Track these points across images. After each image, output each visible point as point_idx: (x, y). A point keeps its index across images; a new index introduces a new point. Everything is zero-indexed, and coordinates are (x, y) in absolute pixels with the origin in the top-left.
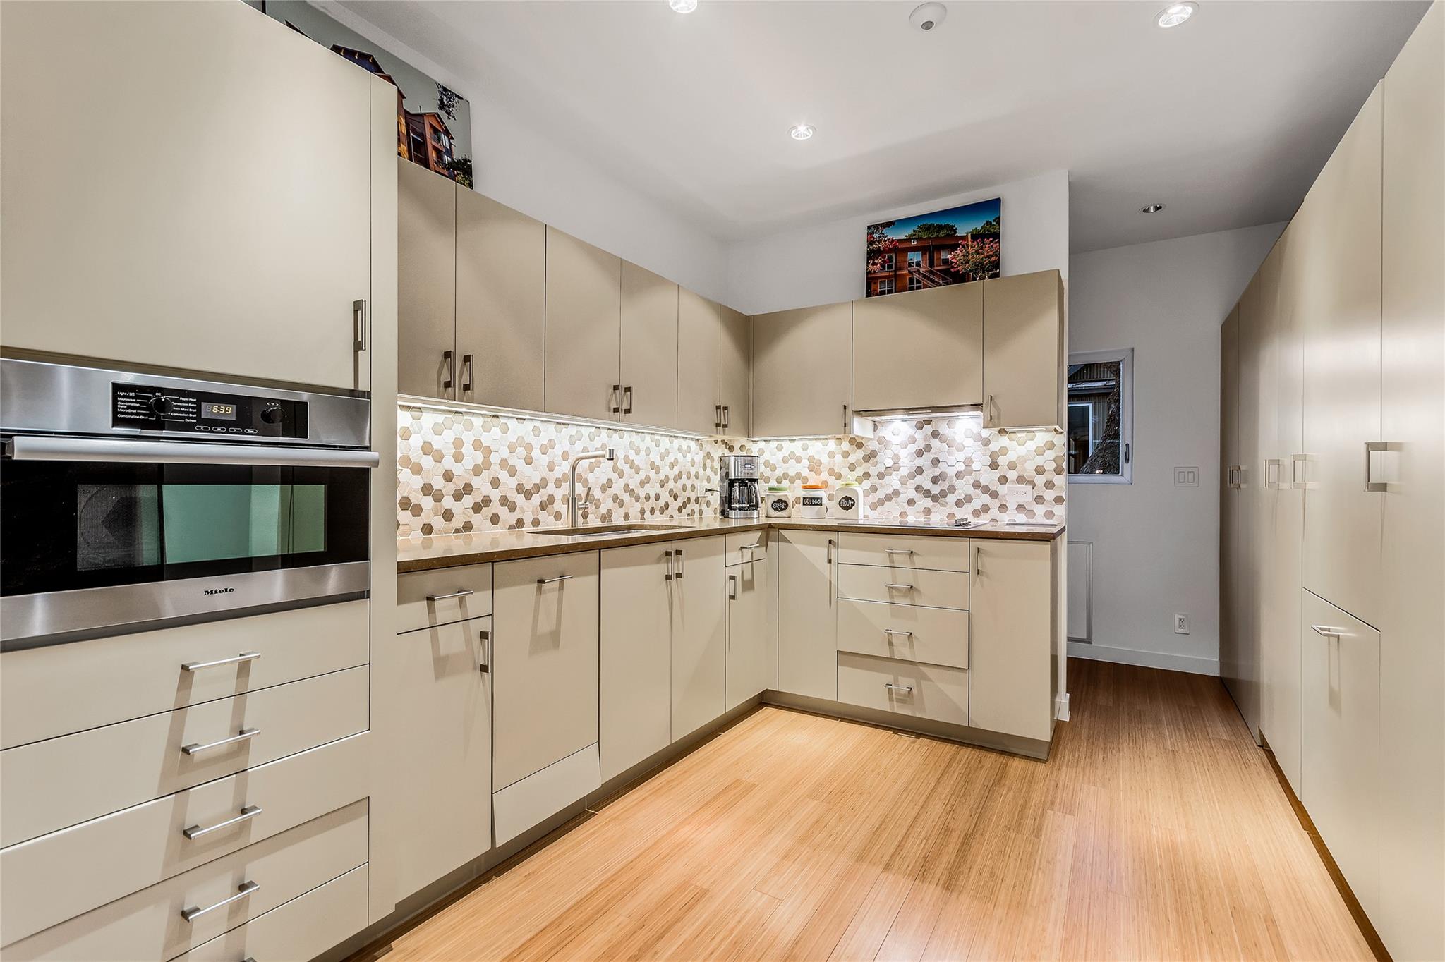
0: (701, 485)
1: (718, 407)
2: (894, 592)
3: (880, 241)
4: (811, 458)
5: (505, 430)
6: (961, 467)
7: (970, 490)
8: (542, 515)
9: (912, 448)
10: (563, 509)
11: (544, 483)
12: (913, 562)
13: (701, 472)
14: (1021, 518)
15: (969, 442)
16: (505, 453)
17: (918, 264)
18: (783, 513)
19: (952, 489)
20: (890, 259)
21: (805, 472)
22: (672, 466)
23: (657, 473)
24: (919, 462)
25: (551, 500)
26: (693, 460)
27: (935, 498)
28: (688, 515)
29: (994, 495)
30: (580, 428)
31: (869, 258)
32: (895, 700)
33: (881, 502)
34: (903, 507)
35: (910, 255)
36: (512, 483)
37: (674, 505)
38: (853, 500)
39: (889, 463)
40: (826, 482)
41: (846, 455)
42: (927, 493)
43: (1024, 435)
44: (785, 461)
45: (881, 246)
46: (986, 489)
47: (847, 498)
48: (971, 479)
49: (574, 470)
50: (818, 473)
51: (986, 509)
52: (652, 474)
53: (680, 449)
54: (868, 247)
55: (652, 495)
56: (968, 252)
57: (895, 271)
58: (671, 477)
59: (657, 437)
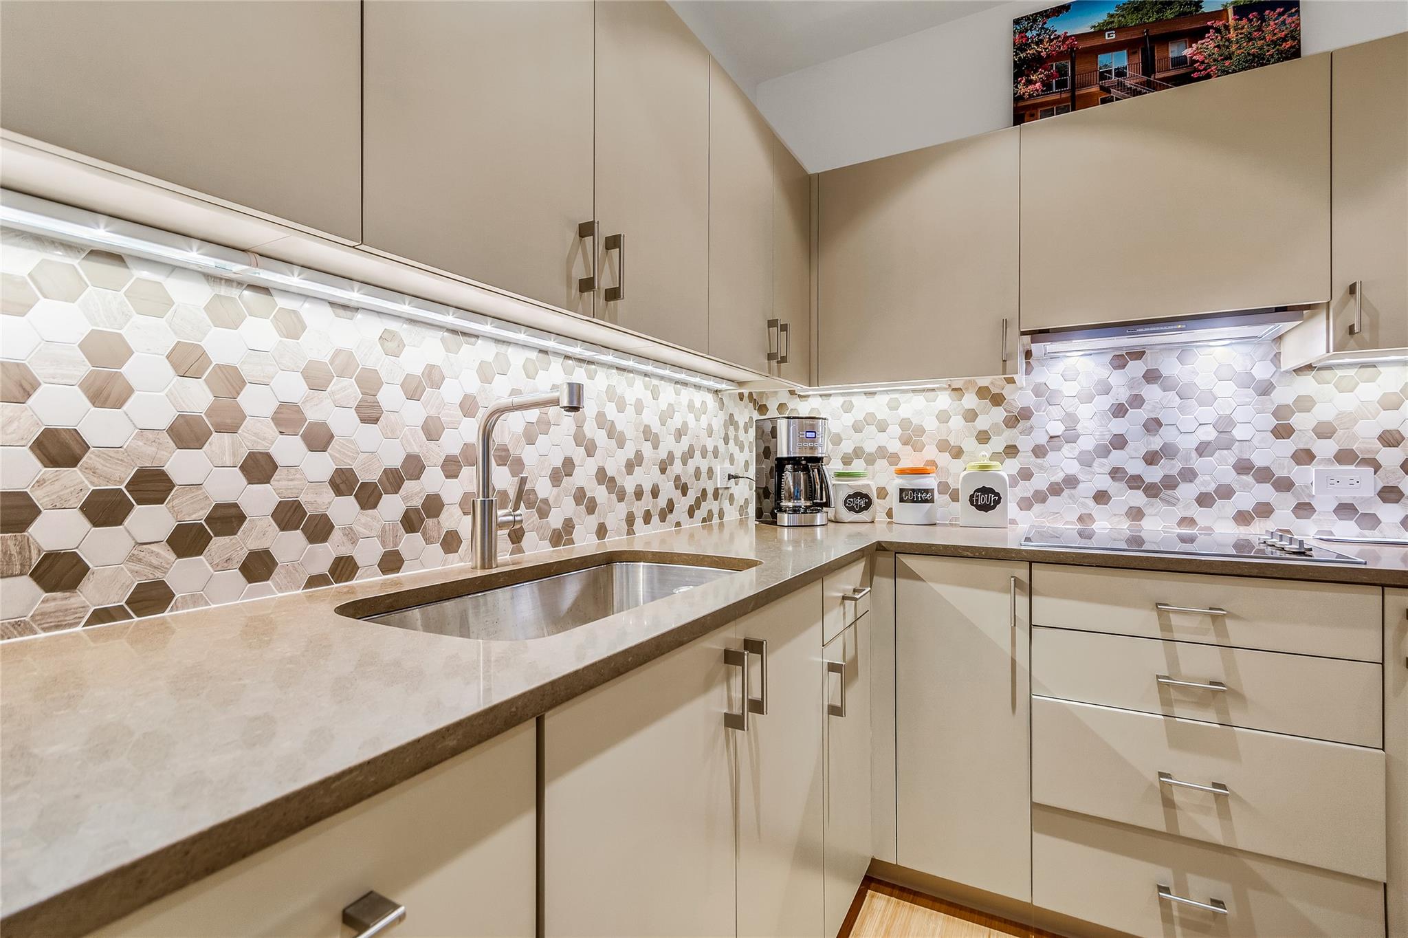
0: (722, 468)
1: (772, 323)
2: (1174, 694)
3: (1041, 41)
4: (905, 424)
5: (293, 328)
6: (1209, 434)
7: (1229, 476)
8: (409, 544)
9: (1105, 402)
10: (464, 525)
11: (414, 466)
12: (1222, 632)
13: (722, 447)
14: (1347, 529)
15: (1226, 389)
16: (294, 389)
17: (1120, 73)
18: (863, 516)
19: (1189, 475)
20: (1061, 72)
21: (894, 446)
22: (679, 434)
23: (655, 447)
24: (1118, 426)
25: (434, 505)
26: (710, 426)
27: (1152, 491)
28: (704, 520)
29: (1284, 485)
30: (502, 348)
31: (1017, 76)
32: (1177, 921)
33: (1040, 497)
34: (1084, 505)
35: (1103, 59)
36: (321, 466)
37: (682, 504)
38: (997, 494)
39: (1057, 428)
40: (934, 463)
41: (971, 416)
42: (1135, 482)
43: (1352, 372)
44: (857, 428)
45: (1043, 50)
46: (1264, 475)
47: (985, 490)
48: (1231, 457)
49: (487, 435)
50: (918, 448)
51: (1265, 510)
52: (647, 448)
53: (691, 406)
54: (1016, 55)
55: (647, 488)
56: (1228, 40)
57: (1073, 90)
58: (678, 455)
59: (655, 382)
